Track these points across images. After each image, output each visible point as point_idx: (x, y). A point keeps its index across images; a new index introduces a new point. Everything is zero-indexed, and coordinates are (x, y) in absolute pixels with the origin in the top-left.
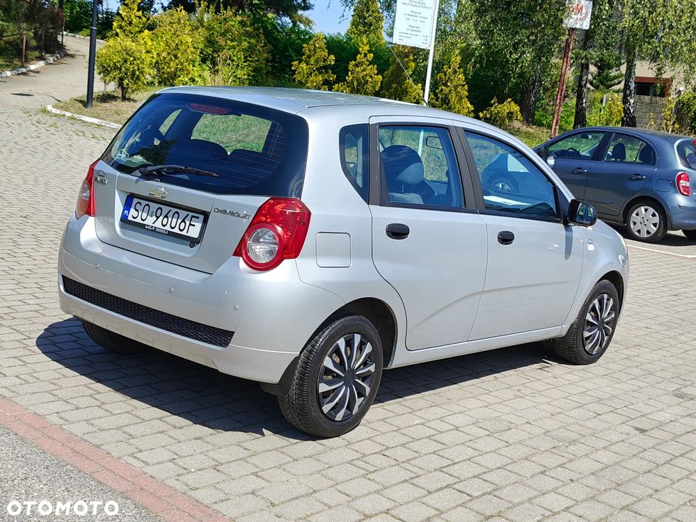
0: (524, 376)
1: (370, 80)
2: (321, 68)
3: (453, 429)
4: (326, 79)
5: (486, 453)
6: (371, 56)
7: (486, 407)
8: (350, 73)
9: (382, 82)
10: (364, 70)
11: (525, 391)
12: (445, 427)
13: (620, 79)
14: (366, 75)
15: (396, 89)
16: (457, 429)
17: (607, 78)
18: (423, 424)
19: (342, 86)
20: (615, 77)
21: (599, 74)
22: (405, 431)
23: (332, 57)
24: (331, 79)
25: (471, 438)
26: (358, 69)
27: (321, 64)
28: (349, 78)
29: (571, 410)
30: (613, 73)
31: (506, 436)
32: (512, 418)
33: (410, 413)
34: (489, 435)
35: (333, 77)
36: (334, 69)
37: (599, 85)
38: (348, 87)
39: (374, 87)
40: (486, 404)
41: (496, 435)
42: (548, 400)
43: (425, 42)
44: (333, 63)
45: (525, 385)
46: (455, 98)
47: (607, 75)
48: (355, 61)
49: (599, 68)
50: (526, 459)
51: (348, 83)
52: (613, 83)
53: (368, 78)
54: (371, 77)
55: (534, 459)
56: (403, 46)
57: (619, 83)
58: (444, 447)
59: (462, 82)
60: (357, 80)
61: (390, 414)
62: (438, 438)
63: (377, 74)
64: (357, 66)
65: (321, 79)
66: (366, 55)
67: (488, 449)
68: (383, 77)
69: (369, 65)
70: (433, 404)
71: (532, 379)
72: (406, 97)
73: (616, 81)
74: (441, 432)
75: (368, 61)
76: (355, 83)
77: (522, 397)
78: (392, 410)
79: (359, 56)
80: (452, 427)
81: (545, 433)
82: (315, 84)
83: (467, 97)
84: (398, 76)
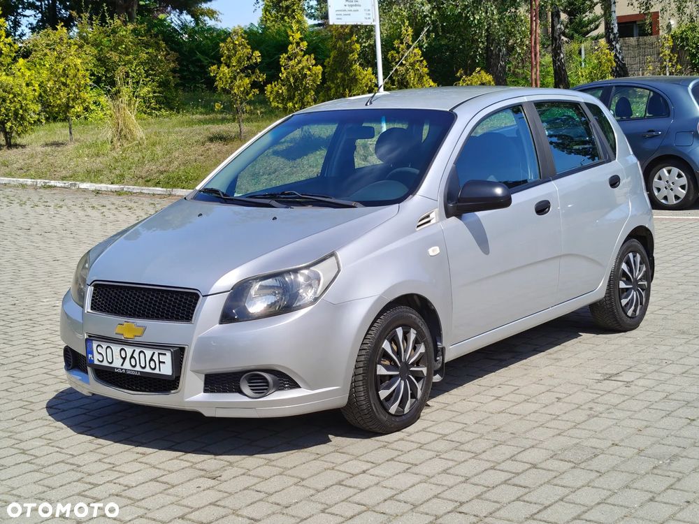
0: (592, 391)
1: (308, 73)
2: (246, 68)
3: (530, 468)
4: (254, 81)
5: (578, 489)
6: (304, 45)
7: (559, 435)
8: (282, 69)
9: (323, 73)
10: (299, 62)
11: (599, 408)
12: (520, 467)
13: (597, 23)
14: (303, 68)
15: (343, 79)
16: (534, 466)
17: (582, 24)
18: (493, 468)
19: (275, 86)
20: (590, 22)
21: (571, 21)
22: (475, 480)
23: (257, 53)
24: (261, 79)
25: (554, 474)
26: (291, 63)
27: (246, 63)
28: (283, 75)
29: (660, 420)
30: (588, 16)
31: (595, 464)
32: (594, 442)
33: (473, 458)
34: (574, 467)
35: (262, 78)
36: (261, 67)
37: (573, 34)
38: (284, 85)
39: (314, 81)
40: (558, 432)
41: (583, 465)
42: (629, 413)
43: (368, 16)
44: (259, 60)
45: (596, 401)
46: (414, 78)
47: (581, 21)
48: (286, 53)
49: (569, 14)
50: (627, 487)
51: (282, 80)
52: (589, 28)
53: (306, 71)
54: (309, 69)
55: (635, 485)
56: (342, 26)
57: (597, 27)
58: (527, 490)
59: (418, 58)
60: (293, 76)
61: (451, 464)
62: (516, 480)
63: (316, 65)
64: (289, 59)
65: (248, 81)
66: (298, 44)
67: (580, 484)
68: (324, 67)
69: (303, 56)
70: (497, 443)
71: (602, 393)
72: (356, 86)
73: (592, 26)
74: (518, 474)
75: (302, 50)
76: (292, 80)
77: (597, 416)
78: (451, 458)
79: (290, 46)
80: (529, 466)
81: (638, 454)
82: (242, 89)
83: (428, 74)
84: (342, 62)
